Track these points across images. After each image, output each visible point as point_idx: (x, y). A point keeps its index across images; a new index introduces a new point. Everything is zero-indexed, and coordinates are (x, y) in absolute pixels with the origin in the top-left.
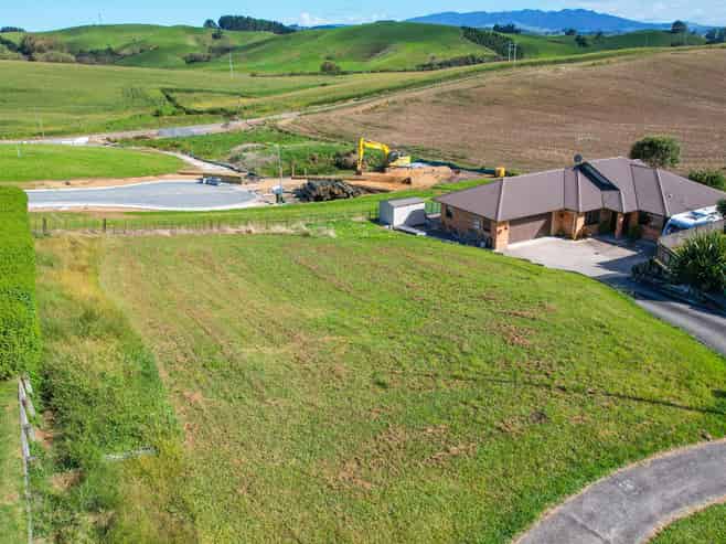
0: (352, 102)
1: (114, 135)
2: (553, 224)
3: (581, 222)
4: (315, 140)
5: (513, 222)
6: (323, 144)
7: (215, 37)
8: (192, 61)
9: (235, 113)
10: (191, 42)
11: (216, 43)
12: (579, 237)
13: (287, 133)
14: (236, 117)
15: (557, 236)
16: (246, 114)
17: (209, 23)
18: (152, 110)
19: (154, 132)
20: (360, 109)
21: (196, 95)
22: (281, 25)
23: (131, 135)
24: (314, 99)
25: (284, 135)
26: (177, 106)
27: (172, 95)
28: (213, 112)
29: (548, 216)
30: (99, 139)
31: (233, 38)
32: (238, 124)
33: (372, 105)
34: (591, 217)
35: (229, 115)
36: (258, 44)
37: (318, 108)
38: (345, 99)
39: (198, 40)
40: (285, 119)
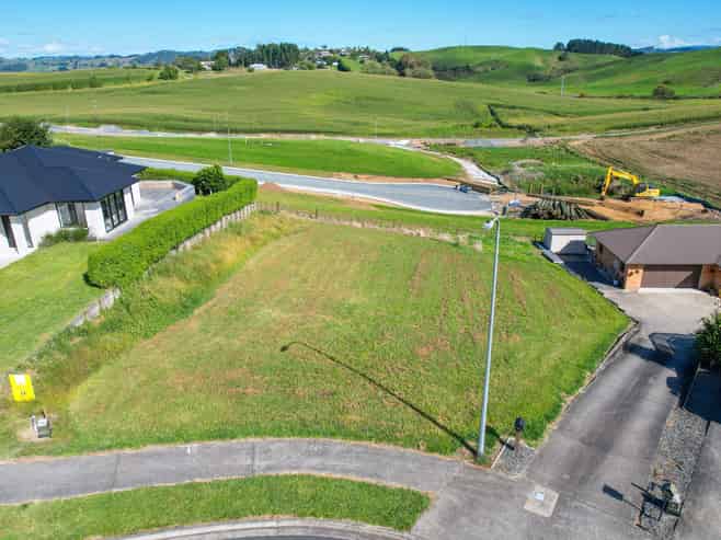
7: (560, 59)
8: (535, 79)
9: (538, 131)
10: (538, 62)
11: (561, 65)
13: (572, 153)
17: (558, 46)
19: (462, 140)
20: (655, 137)
21: (517, 111)
22: (629, 49)
24: (616, 124)
26: (497, 120)
27: (496, 110)
28: (520, 128)
32: (537, 141)
33: (670, 134)
35: (532, 131)
37: (614, 133)
39: (544, 61)
40: (578, 141)
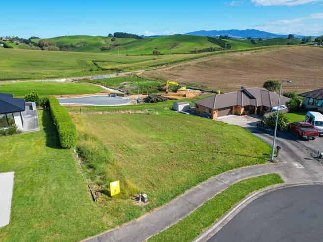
0: (164, 66)
1: (75, 78)
2: (233, 110)
3: (243, 110)
4: (151, 80)
5: (219, 110)
6: (154, 82)
7: (112, 40)
8: (104, 50)
9: (120, 70)
10: (103, 42)
11: (113, 43)
12: (242, 115)
14: (121, 71)
15: (235, 114)
16: (125, 70)
17: (110, 35)
18: (89, 68)
19: (90, 77)
20: (167, 69)
21: (105, 63)
22: (138, 36)
23: (81, 78)
24: (150, 65)
25: (139, 78)
26: (99, 67)
27: (97, 63)
28: (112, 70)
29: (231, 108)
30: (70, 79)
31: (119, 41)
32: (122, 74)
33: (172, 67)
34: (246, 108)
35: (118, 71)
36: (129, 43)
37: (151, 68)
38: (162, 65)
39: (106, 41)
40: (140, 72)
